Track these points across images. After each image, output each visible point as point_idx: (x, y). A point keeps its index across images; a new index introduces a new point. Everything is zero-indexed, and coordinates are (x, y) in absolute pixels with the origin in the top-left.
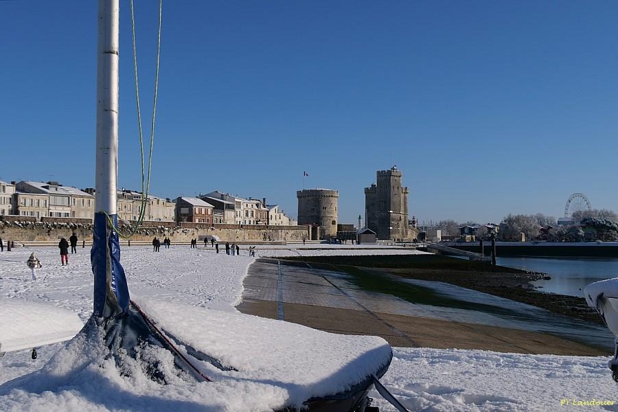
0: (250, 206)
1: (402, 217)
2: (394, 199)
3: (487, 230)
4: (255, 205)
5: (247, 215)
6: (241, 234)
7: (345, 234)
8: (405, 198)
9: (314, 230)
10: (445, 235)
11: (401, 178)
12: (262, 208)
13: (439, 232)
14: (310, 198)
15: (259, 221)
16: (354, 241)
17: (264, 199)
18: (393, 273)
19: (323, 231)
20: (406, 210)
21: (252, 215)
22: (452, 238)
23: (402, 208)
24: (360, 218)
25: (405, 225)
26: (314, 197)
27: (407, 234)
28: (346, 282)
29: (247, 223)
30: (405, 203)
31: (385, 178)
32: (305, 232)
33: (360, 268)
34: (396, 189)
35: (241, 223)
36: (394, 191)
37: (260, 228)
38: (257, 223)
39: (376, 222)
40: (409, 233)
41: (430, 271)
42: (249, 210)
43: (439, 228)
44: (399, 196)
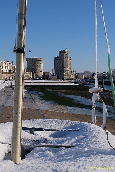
0: (7, 64)
1: (69, 69)
2: (66, 62)
3: (102, 75)
4: (9, 64)
5: (6, 68)
6: (3, 76)
7: (46, 76)
8: (70, 62)
9: (33, 74)
10: (86, 77)
11: (69, 54)
12: (12, 65)
13: (83, 76)
14: (32, 61)
15: (11, 70)
16: (48, 79)
17: (13, 61)
18: (61, 92)
19: (37, 75)
20: (70, 67)
21: (8, 68)
22: (88, 78)
23: (69, 65)
24: (53, 69)
25: (70, 73)
26: (33, 61)
27: (70, 76)
28: (39, 96)
29: (6, 71)
30: (70, 64)
31: (62, 54)
32: (29, 75)
33: (48, 90)
34: (66, 58)
35: (3, 71)
36: (66, 59)
37: (11, 73)
38: (10, 71)
39: (58, 71)
40: (71, 75)
41: (76, 91)
42: (6, 66)
43: (83, 74)
44: (68, 61)
